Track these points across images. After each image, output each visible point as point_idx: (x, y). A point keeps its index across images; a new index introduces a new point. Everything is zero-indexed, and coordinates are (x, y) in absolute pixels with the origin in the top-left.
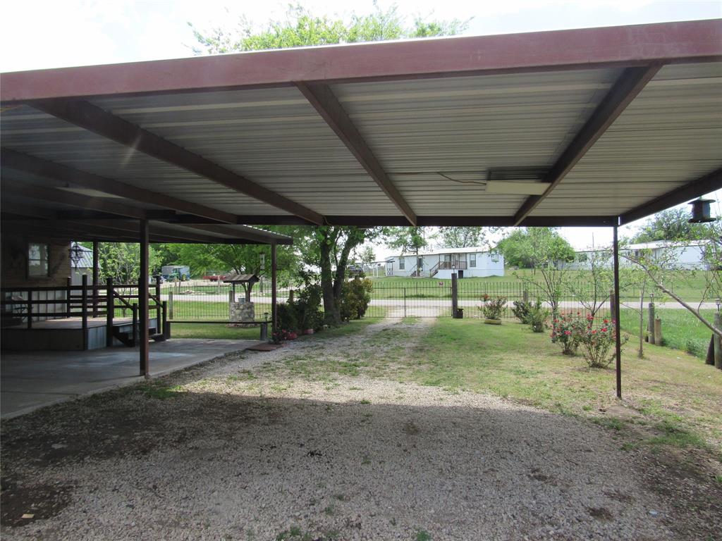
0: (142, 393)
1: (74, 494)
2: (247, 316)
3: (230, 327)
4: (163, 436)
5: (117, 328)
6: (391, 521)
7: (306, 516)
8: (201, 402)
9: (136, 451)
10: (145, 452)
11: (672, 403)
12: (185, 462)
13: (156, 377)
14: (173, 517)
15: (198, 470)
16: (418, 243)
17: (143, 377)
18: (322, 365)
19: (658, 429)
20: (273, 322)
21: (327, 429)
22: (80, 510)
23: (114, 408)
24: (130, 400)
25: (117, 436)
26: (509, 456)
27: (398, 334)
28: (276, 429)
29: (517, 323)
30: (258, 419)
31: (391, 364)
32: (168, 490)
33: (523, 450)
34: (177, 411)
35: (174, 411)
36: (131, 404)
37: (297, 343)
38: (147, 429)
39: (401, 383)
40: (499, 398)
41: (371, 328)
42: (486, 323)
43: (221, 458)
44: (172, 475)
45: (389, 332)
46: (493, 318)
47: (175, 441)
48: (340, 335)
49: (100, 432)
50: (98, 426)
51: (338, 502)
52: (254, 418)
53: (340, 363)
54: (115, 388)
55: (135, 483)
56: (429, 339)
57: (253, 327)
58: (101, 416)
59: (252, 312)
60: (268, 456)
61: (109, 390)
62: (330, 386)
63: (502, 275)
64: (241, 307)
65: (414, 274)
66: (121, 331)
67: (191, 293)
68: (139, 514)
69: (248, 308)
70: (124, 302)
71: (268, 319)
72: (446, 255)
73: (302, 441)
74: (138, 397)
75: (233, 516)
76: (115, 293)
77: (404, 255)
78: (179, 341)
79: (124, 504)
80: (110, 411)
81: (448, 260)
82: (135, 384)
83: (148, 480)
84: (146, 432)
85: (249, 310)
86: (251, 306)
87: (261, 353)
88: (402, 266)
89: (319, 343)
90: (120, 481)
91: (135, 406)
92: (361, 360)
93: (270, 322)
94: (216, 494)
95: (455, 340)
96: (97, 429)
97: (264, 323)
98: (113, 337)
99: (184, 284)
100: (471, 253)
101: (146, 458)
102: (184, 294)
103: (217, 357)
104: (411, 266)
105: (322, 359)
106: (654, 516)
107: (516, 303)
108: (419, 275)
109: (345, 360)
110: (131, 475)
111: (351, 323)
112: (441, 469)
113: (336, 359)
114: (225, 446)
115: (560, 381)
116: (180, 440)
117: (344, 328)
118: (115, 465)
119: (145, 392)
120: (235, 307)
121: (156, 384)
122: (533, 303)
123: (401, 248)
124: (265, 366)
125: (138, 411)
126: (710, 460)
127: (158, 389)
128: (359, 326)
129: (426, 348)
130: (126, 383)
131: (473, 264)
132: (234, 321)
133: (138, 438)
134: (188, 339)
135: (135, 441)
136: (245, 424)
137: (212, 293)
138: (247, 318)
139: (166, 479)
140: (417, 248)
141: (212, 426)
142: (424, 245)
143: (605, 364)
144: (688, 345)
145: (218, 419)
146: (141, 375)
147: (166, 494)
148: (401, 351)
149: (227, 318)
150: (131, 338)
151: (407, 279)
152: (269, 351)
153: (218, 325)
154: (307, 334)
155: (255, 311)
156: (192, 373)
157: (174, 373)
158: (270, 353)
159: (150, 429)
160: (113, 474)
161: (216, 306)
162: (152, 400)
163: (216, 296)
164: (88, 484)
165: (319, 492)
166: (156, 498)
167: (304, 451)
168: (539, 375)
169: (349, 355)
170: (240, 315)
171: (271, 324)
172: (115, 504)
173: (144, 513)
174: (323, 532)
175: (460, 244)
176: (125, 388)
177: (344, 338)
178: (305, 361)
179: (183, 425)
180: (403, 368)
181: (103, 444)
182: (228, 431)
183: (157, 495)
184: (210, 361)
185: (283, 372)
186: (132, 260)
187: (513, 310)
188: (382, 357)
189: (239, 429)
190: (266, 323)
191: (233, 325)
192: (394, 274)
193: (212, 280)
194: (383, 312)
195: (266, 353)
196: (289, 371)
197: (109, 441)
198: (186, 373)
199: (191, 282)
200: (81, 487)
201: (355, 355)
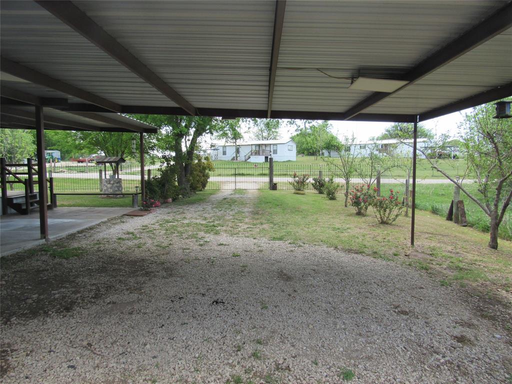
0: (47, 254)
1: (10, 358)
2: (117, 189)
3: (103, 198)
4: (79, 293)
5: (11, 199)
6: (312, 362)
7: (239, 363)
8: (102, 260)
9: (60, 309)
10: (68, 309)
11: (449, 248)
12: (108, 316)
13: (55, 240)
14: (118, 375)
15: (123, 324)
16: (237, 136)
17: (44, 240)
18: (188, 226)
19: (450, 268)
20: (142, 193)
21: (218, 280)
22: (22, 375)
23: (25, 268)
24: (37, 260)
25: (37, 295)
26: (370, 295)
27: (235, 202)
28: (175, 281)
29: (315, 193)
30: (157, 274)
31: (240, 225)
32: (102, 346)
33: (377, 290)
34: (84, 269)
35: (82, 270)
36: (39, 264)
37: (162, 209)
38: (62, 287)
39: (254, 239)
40: (332, 249)
41: (214, 198)
42: (294, 193)
43: (140, 311)
44: (101, 331)
45: (228, 200)
46: (299, 190)
47: (92, 297)
48: (192, 203)
49: (19, 293)
50: (15, 286)
51: (260, 347)
52: (152, 272)
53: (202, 225)
54: (20, 250)
55: (69, 342)
56: (259, 206)
57: (121, 198)
58: (15, 277)
59: (121, 186)
60: (180, 307)
61: (15, 253)
62: (202, 243)
63: (295, 160)
64: (112, 182)
65: (233, 159)
66: (15, 201)
67: (64, 172)
68: (83, 375)
69: (117, 183)
70: (17, 178)
71: (139, 191)
72: (256, 145)
73: (202, 291)
74: (44, 258)
75: (174, 369)
76: (8, 170)
77: (227, 144)
78: (66, 209)
79: (65, 365)
80: (21, 271)
81: (257, 149)
82: (37, 246)
83: (80, 337)
84: (62, 290)
85: (118, 185)
86: (119, 181)
87: (136, 218)
88: (224, 153)
89: (180, 210)
90: (53, 340)
91: (44, 266)
92: (217, 222)
93: (140, 193)
94: (148, 346)
95: (278, 205)
96: (15, 289)
97: (135, 194)
98: (8, 207)
99: (58, 165)
100: (274, 145)
101: (70, 316)
102: (58, 172)
103: (102, 222)
104: (231, 153)
105: (186, 221)
106: (499, 339)
107: (314, 179)
108: (237, 159)
109: (204, 222)
110: (62, 333)
111: (197, 194)
112: (326, 310)
113: (198, 221)
114: (139, 300)
115: (366, 234)
116: (96, 296)
117: (193, 198)
118: (43, 324)
119: (49, 253)
120: (107, 182)
121: (56, 245)
122: (327, 179)
123: (224, 140)
124: (144, 228)
125: (48, 270)
126: (499, 290)
127: (59, 250)
128: (204, 196)
129: (260, 212)
130: (30, 245)
131: (275, 152)
132: (107, 193)
133: (57, 296)
134: (72, 208)
135: (55, 299)
136: (148, 278)
137: (82, 172)
138: (116, 191)
139: (97, 336)
140: (236, 140)
141: (120, 281)
142: (240, 138)
143: (390, 222)
144: (433, 208)
145: (122, 275)
146: (41, 239)
147: (103, 351)
148: (243, 214)
149: (98, 191)
150: (24, 207)
151: (228, 162)
152: (142, 216)
153: (92, 196)
154: (167, 202)
155: (123, 186)
156: (85, 235)
157: (69, 236)
158: (143, 217)
159: (66, 287)
160: (44, 334)
161: (86, 182)
162: (57, 260)
163: (86, 174)
164: (22, 346)
165: (239, 337)
166: (94, 356)
167: (208, 300)
168: (349, 230)
169: (206, 218)
170: (111, 188)
171: (141, 195)
172: (56, 365)
173: (87, 374)
174: (261, 378)
175: (265, 138)
176: (30, 250)
177: (196, 206)
178: (174, 224)
179: (94, 282)
180: (252, 228)
181: (26, 303)
182: (136, 285)
183: (94, 353)
184: (97, 225)
185: (160, 232)
186: (17, 144)
187: (313, 184)
188: (231, 219)
189: (144, 283)
190: (136, 194)
191: (105, 196)
192: (219, 159)
193: (79, 162)
194: (217, 186)
195: (140, 218)
196: (164, 232)
197: (30, 301)
198: (80, 235)
199: (63, 163)
200: (16, 350)
201: (211, 218)
